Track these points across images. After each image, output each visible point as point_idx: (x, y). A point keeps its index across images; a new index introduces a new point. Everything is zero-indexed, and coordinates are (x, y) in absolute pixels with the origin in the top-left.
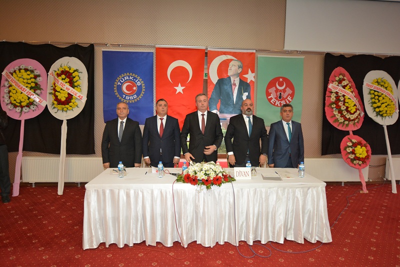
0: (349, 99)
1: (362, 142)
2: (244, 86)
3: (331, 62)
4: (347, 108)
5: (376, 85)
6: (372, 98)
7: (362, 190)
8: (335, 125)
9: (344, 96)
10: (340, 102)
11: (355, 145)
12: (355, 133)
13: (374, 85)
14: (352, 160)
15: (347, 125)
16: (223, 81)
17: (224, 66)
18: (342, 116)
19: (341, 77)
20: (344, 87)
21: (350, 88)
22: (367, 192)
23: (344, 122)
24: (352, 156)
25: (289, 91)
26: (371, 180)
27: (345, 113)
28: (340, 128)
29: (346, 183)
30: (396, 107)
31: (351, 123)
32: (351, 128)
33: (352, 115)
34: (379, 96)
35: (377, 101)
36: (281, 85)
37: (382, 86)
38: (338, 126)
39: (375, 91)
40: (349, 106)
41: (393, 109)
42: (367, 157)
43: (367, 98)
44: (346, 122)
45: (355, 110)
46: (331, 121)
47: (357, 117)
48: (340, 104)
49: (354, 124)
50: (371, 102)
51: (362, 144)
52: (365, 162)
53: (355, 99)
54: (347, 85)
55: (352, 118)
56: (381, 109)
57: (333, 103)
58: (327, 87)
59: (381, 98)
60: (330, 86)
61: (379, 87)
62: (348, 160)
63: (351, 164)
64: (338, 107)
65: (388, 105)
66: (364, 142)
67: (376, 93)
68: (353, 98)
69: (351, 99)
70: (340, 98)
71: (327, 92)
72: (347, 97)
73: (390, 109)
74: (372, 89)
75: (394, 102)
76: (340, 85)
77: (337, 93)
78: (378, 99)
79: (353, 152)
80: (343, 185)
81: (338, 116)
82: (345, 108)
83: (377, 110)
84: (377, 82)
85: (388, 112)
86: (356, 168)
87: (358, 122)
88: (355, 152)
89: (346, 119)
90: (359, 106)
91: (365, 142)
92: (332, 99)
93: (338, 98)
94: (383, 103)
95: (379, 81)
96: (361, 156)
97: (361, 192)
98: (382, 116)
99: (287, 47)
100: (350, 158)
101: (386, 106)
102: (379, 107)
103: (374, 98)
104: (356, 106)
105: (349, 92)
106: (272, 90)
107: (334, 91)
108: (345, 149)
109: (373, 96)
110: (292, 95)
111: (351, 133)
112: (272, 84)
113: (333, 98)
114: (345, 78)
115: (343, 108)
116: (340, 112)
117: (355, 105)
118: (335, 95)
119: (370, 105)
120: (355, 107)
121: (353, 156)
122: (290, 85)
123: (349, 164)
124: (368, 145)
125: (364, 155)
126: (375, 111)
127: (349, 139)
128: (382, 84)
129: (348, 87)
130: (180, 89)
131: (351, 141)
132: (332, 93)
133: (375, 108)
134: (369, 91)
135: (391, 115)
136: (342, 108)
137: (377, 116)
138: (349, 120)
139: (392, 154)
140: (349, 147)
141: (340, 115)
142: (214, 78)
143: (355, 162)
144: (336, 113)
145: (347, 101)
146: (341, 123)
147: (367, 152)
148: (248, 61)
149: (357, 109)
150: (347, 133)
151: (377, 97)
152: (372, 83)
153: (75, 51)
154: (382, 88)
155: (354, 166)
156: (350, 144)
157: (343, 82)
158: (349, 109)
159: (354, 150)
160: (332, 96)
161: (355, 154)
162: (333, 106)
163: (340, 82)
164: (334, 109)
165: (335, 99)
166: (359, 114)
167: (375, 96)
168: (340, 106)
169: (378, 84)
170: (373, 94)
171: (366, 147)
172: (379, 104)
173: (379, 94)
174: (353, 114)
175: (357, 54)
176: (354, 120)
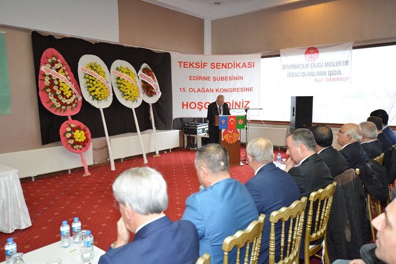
0: (63, 82)
1: (81, 127)
4: (62, 92)
5: (89, 69)
6: (87, 83)
7: (85, 173)
8: (52, 111)
9: (58, 80)
10: (55, 86)
11: (73, 130)
12: (73, 117)
13: (88, 70)
14: (72, 145)
15: (65, 110)
18: (59, 101)
19: (54, 59)
20: (57, 70)
21: (64, 72)
22: (90, 174)
23: (61, 107)
24: (71, 142)
26: (96, 163)
27: (61, 98)
28: (58, 113)
29: (72, 170)
30: (109, 91)
31: (68, 107)
32: (69, 113)
33: (68, 100)
34: (93, 81)
35: (92, 85)
37: (95, 70)
38: (56, 111)
39: (89, 75)
40: (64, 90)
41: (106, 93)
42: (87, 141)
43: (83, 82)
44: (64, 107)
45: (70, 95)
46: (47, 106)
47: (74, 102)
48: (55, 88)
49: (72, 108)
50: (86, 86)
51: (80, 128)
52: (85, 145)
53: (70, 83)
54: (61, 68)
55: (68, 103)
56: (96, 93)
57: (47, 87)
58: (39, 69)
59: (94, 83)
60: (43, 68)
61: (93, 71)
62: (68, 146)
63: (72, 150)
64: (53, 91)
65: (102, 89)
66: (83, 126)
67: (90, 78)
68: (67, 82)
69: (66, 83)
70: (55, 82)
71: (40, 75)
72: (61, 80)
73: (103, 93)
74: (86, 73)
75: (106, 86)
76: (53, 68)
77: (50, 76)
78: (92, 84)
79: (72, 138)
80: (70, 173)
81: (54, 101)
82: (60, 92)
83: (93, 94)
84: (91, 66)
85: (102, 96)
86: (78, 153)
87: (75, 106)
88: (74, 137)
89: (62, 104)
90: (75, 90)
91: (85, 126)
92: (45, 82)
93: (52, 81)
94: (97, 87)
95: (93, 65)
96: (80, 140)
97: (84, 175)
98: (97, 99)
100: (70, 144)
101: (100, 90)
102: (94, 91)
103: (89, 82)
104: (72, 90)
105: (63, 76)
107: (47, 74)
108: (65, 135)
109: (88, 80)
111: (70, 118)
113: (47, 82)
114: (59, 61)
115: (59, 92)
116: (56, 96)
117: (70, 89)
118: (49, 78)
119: (86, 89)
120: (70, 91)
121: (73, 141)
123: (70, 150)
124: (87, 129)
125: (83, 138)
126: (91, 95)
127: (68, 124)
128: (95, 68)
129: (61, 70)
131: (70, 127)
132: (46, 76)
133: (91, 92)
134: (84, 75)
135: (105, 98)
136: (57, 93)
137: (93, 99)
138: (66, 105)
139: (109, 136)
140: (68, 132)
141: (55, 100)
143: (75, 147)
144: (52, 98)
145: (61, 85)
146: (58, 108)
147: (86, 135)
149: (72, 94)
150: (66, 118)
151: (91, 81)
152: (86, 67)
154: (95, 73)
155: (74, 151)
156: (69, 129)
157: (56, 65)
158: (64, 94)
159: (73, 135)
160: (45, 79)
161: (74, 139)
162: (47, 91)
163: (53, 64)
164: (50, 94)
165: (49, 82)
166: (77, 99)
167: (90, 80)
168: (56, 91)
169: (92, 69)
170: (88, 78)
171: (85, 131)
172: (93, 88)
173: (93, 79)
174: (69, 98)
175: (68, 36)
176: (71, 104)
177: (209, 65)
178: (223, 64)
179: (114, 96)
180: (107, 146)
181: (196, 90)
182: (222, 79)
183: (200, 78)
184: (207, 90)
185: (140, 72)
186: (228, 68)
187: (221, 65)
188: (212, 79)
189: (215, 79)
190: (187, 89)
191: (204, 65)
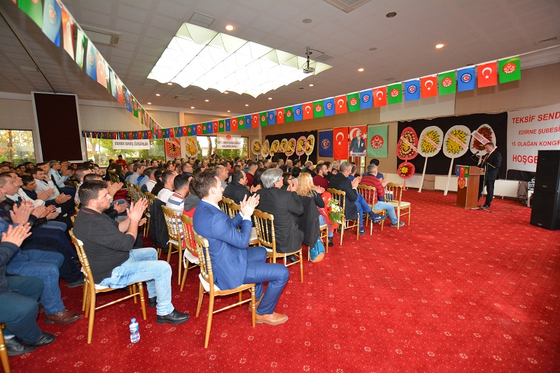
0: (406, 144)
2: (362, 140)
3: (402, 126)
10: (402, 146)
12: (408, 161)
16: (355, 139)
17: (355, 133)
20: (405, 138)
25: (381, 141)
27: (402, 151)
28: (401, 158)
32: (407, 158)
36: (377, 139)
40: (405, 147)
42: (408, 173)
43: (420, 141)
44: (404, 156)
45: (407, 149)
46: (398, 155)
47: (410, 153)
49: (409, 156)
50: (421, 144)
52: (408, 176)
54: (407, 136)
58: (400, 138)
62: (399, 174)
70: (403, 143)
86: (404, 179)
87: (412, 155)
89: (403, 154)
90: (413, 147)
92: (400, 144)
99: (381, 121)
102: (423, 147)
104: (410, 147)
106: (373, 141)
108: (399, 169)
109: (423, 141)
110: (382, 143)
111: (406, 161)
112: (373, 139)
122: (381, 138)
130: (340, 143)
134: (422, 138)
135: (433, 151)
137: (423, 152)
139: (425, 173)
142: (352, 139)
143: (402, 175)
147: (410, 170)
148: (364, 130)
150: (404, 161)
152: (425, 134)
153: (312, 133)
155: (401, 177)
158: (404, 149)
161: (401, 171)
166: (414, 151)
174: (406, 151)
176: (408, 154)
177: (537, 118)
178: (550, 114)
179: (441, 151)
180: (434, 181)
181: (523, 144)
182: (547, 131)
183: (527, 132)
184: (532, 144)
185: (475, 132)
186: (556, 118)
187: (548, 116)
188: (537, 132)
189: (541, 131)
190: (516, 144)
191: (532, 118)
